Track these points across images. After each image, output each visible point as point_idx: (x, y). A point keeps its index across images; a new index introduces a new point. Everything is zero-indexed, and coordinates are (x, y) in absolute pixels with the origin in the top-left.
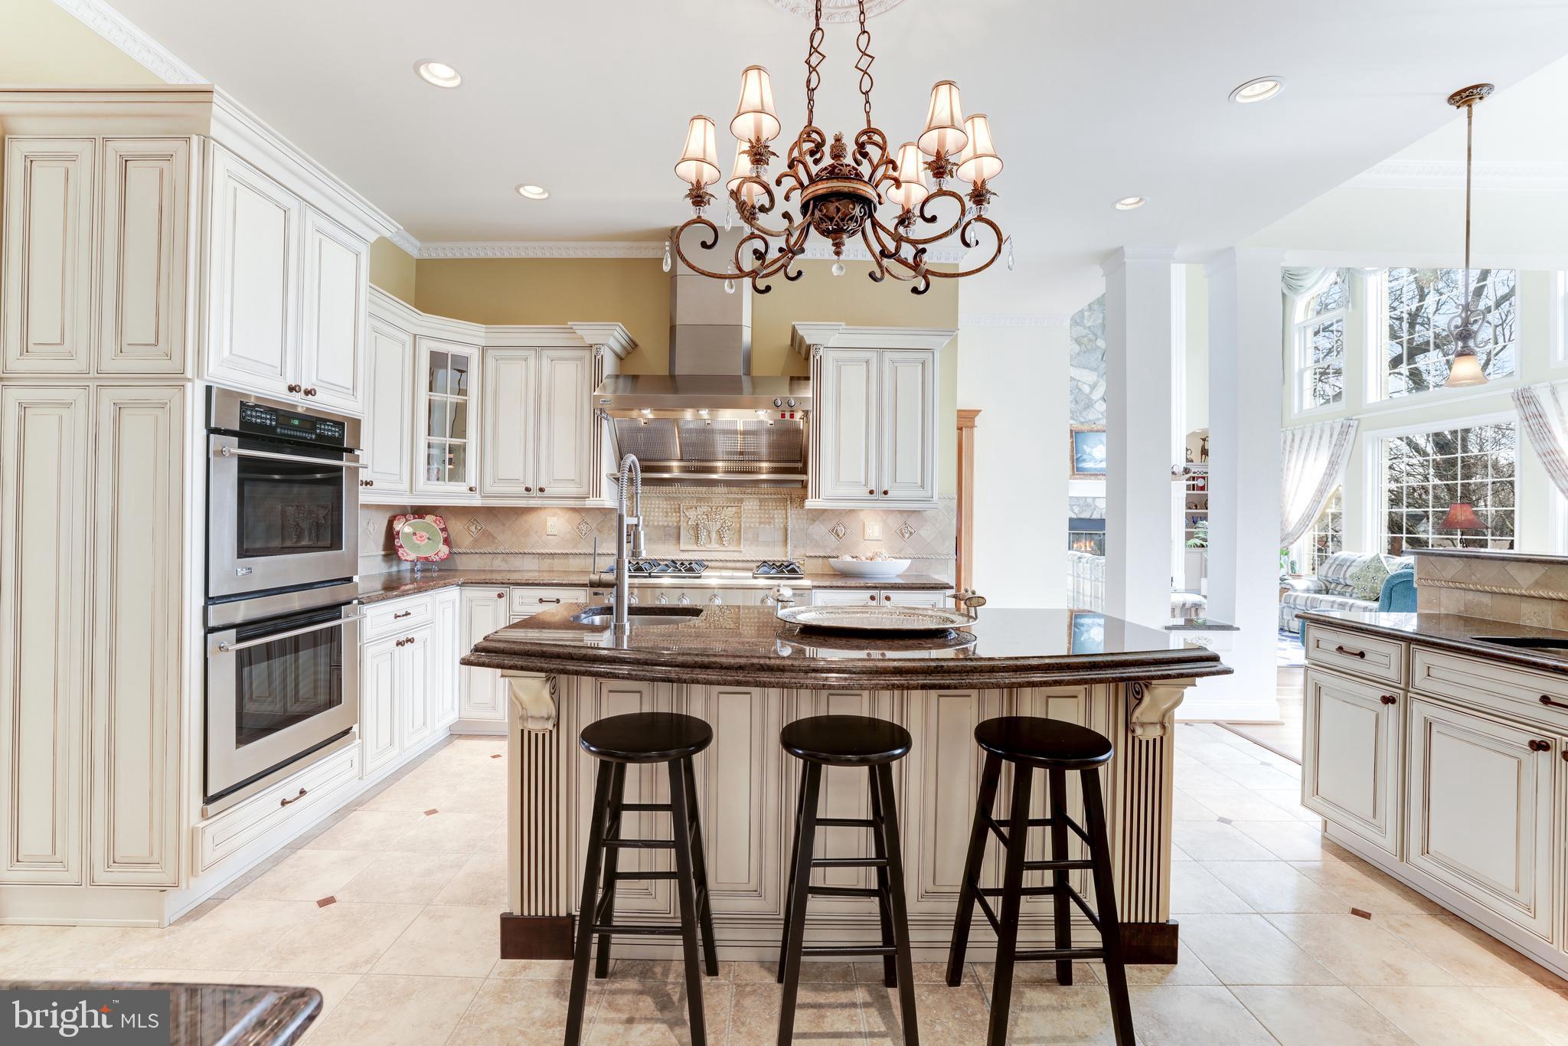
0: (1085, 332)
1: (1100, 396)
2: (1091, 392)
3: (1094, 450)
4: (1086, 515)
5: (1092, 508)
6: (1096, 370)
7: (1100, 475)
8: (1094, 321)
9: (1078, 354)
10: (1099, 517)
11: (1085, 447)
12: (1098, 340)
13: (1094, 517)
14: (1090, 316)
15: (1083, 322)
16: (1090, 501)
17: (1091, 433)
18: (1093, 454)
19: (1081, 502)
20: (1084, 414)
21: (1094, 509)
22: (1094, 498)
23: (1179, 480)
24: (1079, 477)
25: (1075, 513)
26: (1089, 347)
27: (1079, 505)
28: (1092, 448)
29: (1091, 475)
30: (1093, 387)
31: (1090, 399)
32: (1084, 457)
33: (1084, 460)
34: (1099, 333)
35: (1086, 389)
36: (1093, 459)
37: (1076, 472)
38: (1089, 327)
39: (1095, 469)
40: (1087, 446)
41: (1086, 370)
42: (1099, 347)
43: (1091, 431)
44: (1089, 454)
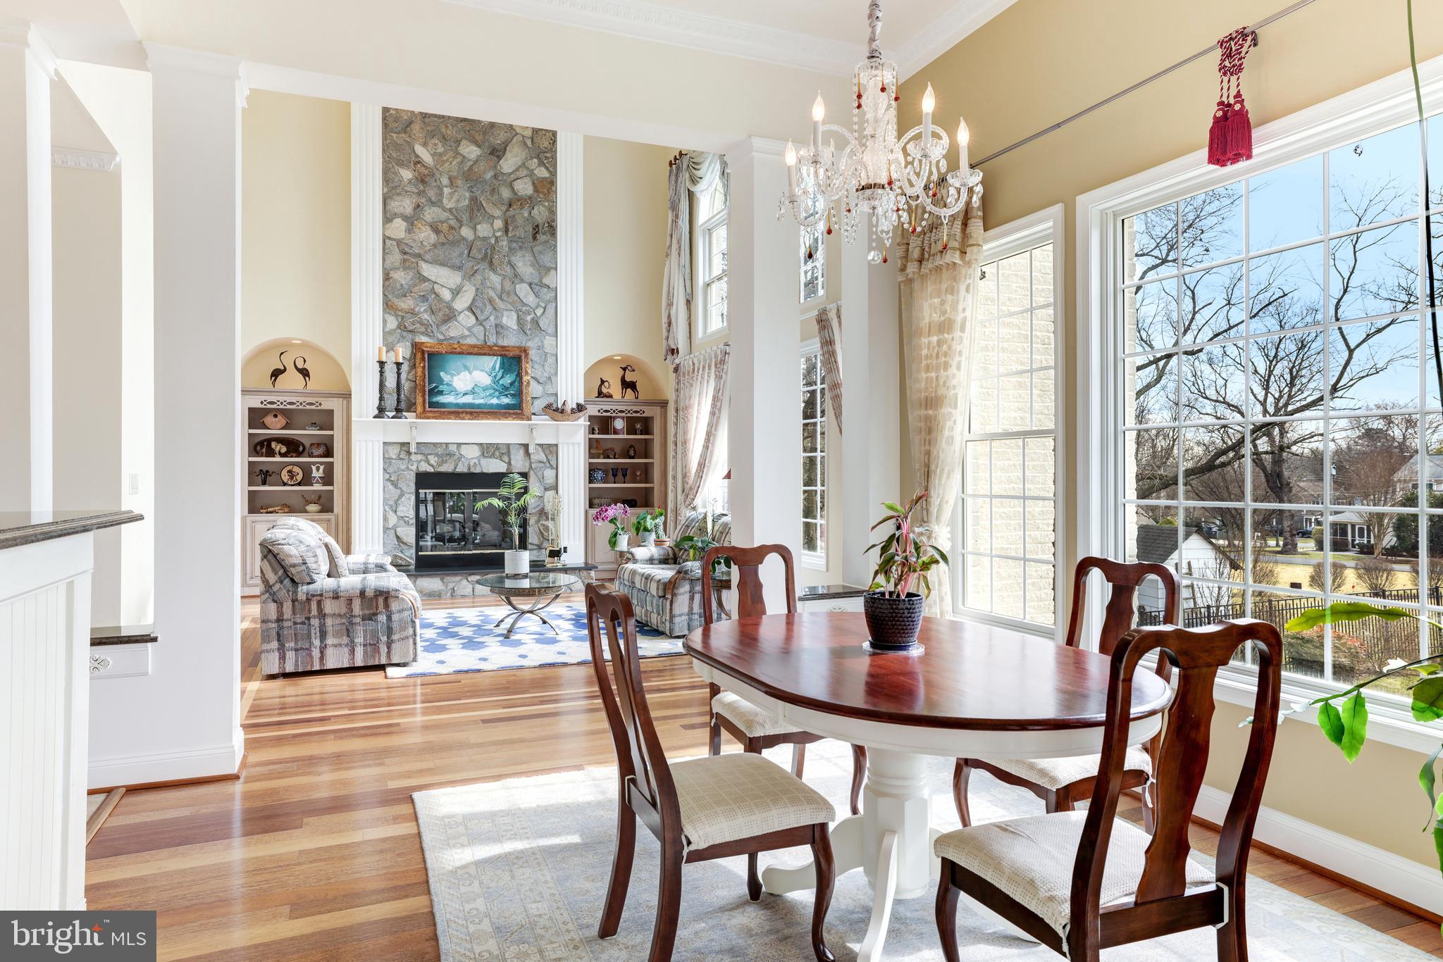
0: (445, 215)
1: (467, 305)
2: (453, 299)
3: (455, 378)
4: (447, 468)
5: (456, 457)
6: (460, 268)
7: (462, 413)
8: (458, 201)
9: (435, 246)
10: (465, 470)
11: (442, 374)
12: (463, 228)
13: (459, 470)
14: (452, 194)
15: (441, 201)
16: (453, 448)
17: (451, 356)
18: (454, 384)
19: (440, 451)
20: (443, 328)
21: (459, 459)
22: (459, 445)
23: (568, 420)
24: (431, 415)
25: (432, 466)
26: (451, 238)
27: (437, 455)
28: (452, 375)
29: (450, 413)
30: (456, 292)
31: (450, 308)
32: (441, 388)
33: (441, 393)
34: (465, 218)
35: (446, 295)
36: (453, 391)
37: (427, 409)
38: (450, 210)
39: (457, 405)
40: (446, 373)
41: (445, 268)
42: (464, 239)
43: (452, 353)
44: (448, 384)
